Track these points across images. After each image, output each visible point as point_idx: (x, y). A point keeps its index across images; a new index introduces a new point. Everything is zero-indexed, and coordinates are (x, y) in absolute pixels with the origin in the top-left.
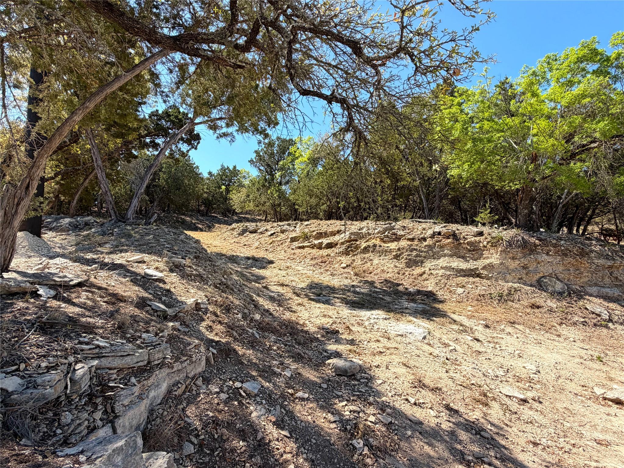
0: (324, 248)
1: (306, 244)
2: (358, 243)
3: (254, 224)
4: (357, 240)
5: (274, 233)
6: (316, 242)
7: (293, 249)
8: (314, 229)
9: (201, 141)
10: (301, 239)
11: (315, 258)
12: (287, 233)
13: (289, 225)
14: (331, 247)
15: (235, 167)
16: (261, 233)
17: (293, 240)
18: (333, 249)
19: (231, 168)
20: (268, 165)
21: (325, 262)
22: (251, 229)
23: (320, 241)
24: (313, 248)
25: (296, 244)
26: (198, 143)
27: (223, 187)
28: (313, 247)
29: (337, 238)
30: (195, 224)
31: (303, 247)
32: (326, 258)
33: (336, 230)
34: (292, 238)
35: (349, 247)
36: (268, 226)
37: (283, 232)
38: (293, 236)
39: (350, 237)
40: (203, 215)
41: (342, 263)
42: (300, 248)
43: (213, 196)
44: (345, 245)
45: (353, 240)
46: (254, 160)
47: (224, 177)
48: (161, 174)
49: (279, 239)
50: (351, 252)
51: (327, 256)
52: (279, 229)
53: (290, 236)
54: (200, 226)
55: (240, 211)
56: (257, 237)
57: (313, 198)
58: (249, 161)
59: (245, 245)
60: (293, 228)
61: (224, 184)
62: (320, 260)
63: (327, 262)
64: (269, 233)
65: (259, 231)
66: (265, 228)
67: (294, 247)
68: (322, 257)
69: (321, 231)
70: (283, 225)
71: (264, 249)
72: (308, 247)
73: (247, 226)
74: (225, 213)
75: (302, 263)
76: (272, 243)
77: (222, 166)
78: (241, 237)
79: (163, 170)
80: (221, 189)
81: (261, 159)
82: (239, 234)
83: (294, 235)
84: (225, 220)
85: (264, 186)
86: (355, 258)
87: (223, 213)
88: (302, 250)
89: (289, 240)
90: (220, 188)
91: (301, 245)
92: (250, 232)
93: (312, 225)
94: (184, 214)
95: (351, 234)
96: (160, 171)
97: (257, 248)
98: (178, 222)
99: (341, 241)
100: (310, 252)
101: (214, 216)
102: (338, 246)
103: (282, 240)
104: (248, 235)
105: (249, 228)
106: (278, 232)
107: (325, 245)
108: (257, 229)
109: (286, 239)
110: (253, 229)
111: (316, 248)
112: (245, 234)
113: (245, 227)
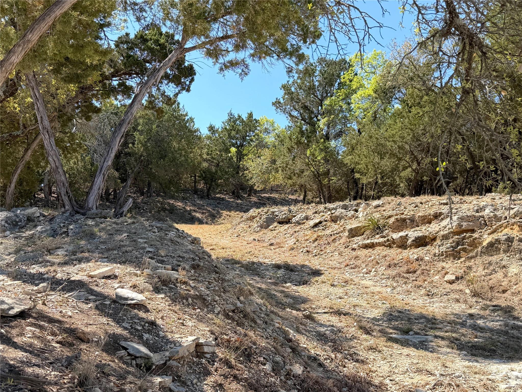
0: (411, 246)
1: (377, 239)
2: (476, 235)
3: (285, 208)
4: (473, 231)
5: (320, 222)
6: (396, 236)
7: (354, 249)
8: (390, 213)
9: (195, 77)
10: (368, 232)
11: (395, 265)
12: (343, 221)
13: (345, 207)
14: (425, 244)
15: (251, 115)
16: (298, 223)
17: (354, 233)
18: (428, 247)
19: (245, 117)
20: (305, 108)
21: (415, 272)
22: (281, 216)
23: (402, 234)
24: (390, 246)
25: (359, 240)
26: (192, 80)
27: (233, 150)
28: (390, 244)
29: (434, 228)
30: (190, 213)
31: (372, 246)
32: (415, 265)
33: (432, 213)
34: (351, 230)
35: (458, 244)
36: (310, 210)
37: (334, 220)
38: (353, 226)
39: (460, 226)
40: (202, 198)
41: (447, 273)
42: (366, 247)
43: (218, 165)
44: (451, 241)
45: (466, 231)
46: (282, 101)
47: (233, 133)
48: (136, 134)
49: (328, 232)
50: (462, 253)
51: (417, 260)
52: (327, 215)
53: (349, 227)
54: (198, 215)
55: (261, 187)
56: (291, 231)
57: (386, 159)
58: (273, 104)
59: (272, 245)
60: (353, 212)
61: (233, 145)
62: (405, 268)
63: (419, 272)
64: (312, 223)
65: (294, 220)
66: (304, 215)
67: (355, 246)
68: (408, 262)
69: (403, 216)
70: (335, 209)
71: (305, 250)
72: (380, 244)
73: (273, 212)
74: (238, 192)
75: (372, 274)
76: (316, 240)
77: (231, 114)
78: (265, 231)
79: (139, 128)
80: (230, 152)
81: (292, 99)
82: (261, 227)
83: (354, 224)
84: (237, 204)
85: (299, 143)
86: (472, 263)
87: (233, 193)
88: (370, 250)
89: (346, 234)
90: (227, 151)
91: (369, 241)
92: (281, 223)
93: (387, 207)
94: (172, 197)
95: (462, 219)
96: (135, 129)
97: (292, 249)
98: (164, 210)
99: (442, 233)
100: (384, 253)
101: (219, 198)
102: (438, 242)
103: (334, 234)
104: (276, 227)
105: (277, 216)
106: (326, 221)
107: (413, 241)
108: (290, 217)
109: (342, 232)
110: (284, 216)
111: (396, 247)
112: (271, 226)
113: (271, 214)
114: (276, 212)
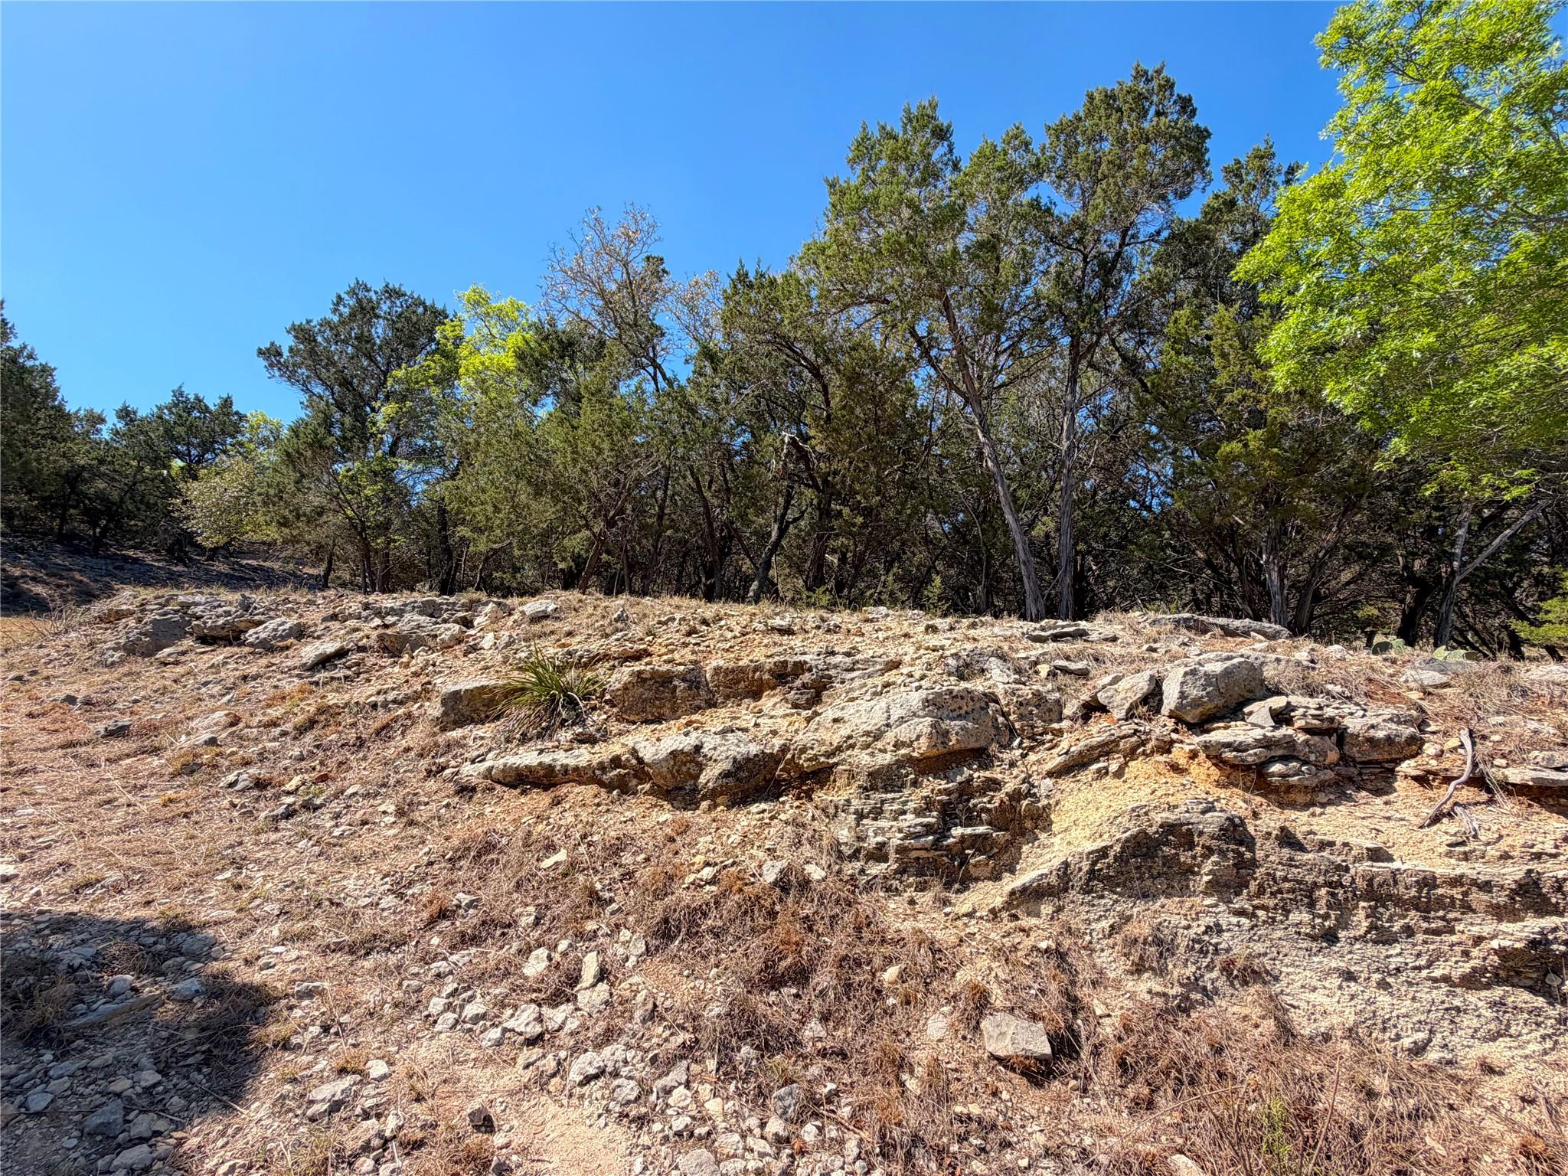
0: (714, 794)
1: (567, 751)
3: (233, 596)
5: (341, 653)
7: (466, 791)
8: (599, 647)
10: (520, 713)
12: (420, 657)
13: (431, 610)
14: (769, 789)
15: (227, 403)
16: (267, 647)
17: (465, 710)
18: (788, 806)
19: (212, 402)
22: (213, 620)
24: (623, 788)
28: (624, 780)
31: (544, 779)
34: (453, 700)
35: (948, 816)
36: (315, 609)
37: (394, 647)
38: (465, 684)
39: (938, 734)
40: (75, 552)
42: (521, 780)
44: (915, 798)
45: (969, 758)
46: (286, 353)
47: (180, 430)
49: (364, 692)
52: (370, 630)
53: (446, 685)
54: (41, 591)
56: (229, 674)
60: (456, 628)
61: (179, 455)
64: (310, 651)
65: (251, 636)
66: (292, 622)
67: (470, 772)
69: (652, 666)
70: (400, 612)
71: (246, 777)
72: (579, 776)
73: (186, 606)
76: (311, 723)
78: (138, 665)
82: (131, 649)
85: (318, 446)
89: (434, 709)
91: (527, 757)
92: (204, 640)
93: (576, 622)
95: (933, 705)
99: (864, 759)
102: (848, 794)
103: (385, 705)
104: (183, 653)
105: (198, 618)
106: (362, 649)
107: (726, 775)
108: (242, 626)
109: (416, 697)
110: (221, 622)
111: (650, 793)
112: (167, 651)
113: (176, 612)
114: (197, 604)
